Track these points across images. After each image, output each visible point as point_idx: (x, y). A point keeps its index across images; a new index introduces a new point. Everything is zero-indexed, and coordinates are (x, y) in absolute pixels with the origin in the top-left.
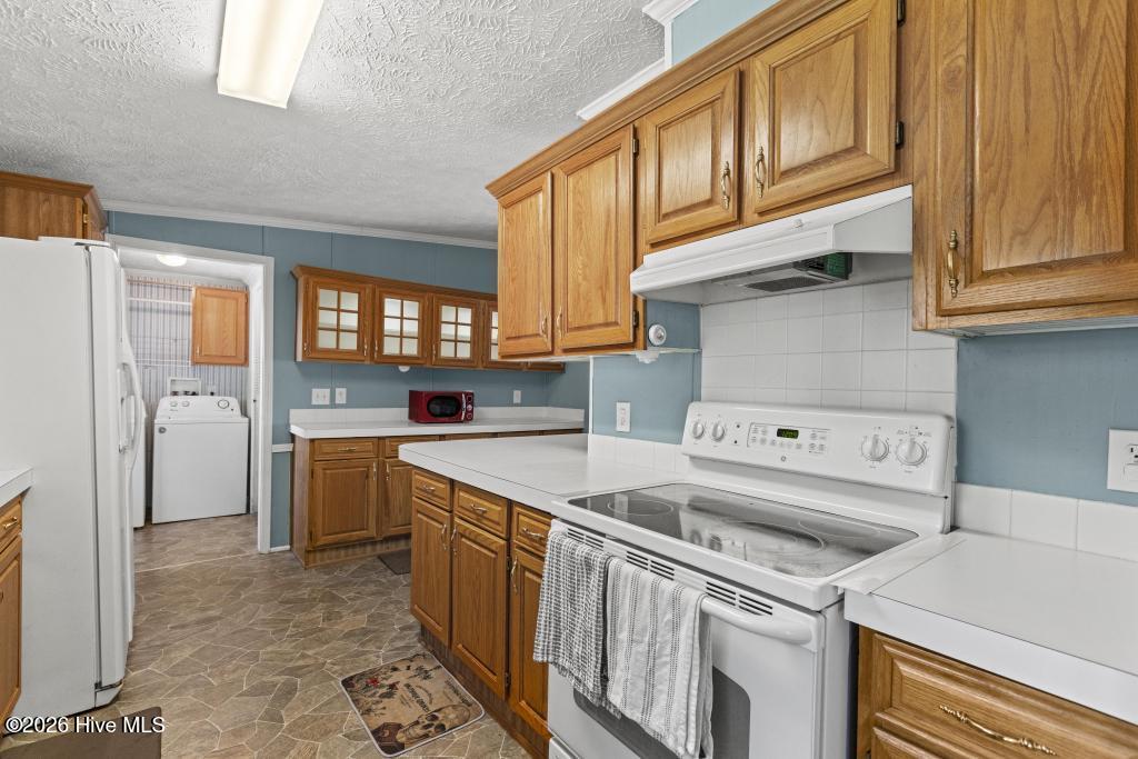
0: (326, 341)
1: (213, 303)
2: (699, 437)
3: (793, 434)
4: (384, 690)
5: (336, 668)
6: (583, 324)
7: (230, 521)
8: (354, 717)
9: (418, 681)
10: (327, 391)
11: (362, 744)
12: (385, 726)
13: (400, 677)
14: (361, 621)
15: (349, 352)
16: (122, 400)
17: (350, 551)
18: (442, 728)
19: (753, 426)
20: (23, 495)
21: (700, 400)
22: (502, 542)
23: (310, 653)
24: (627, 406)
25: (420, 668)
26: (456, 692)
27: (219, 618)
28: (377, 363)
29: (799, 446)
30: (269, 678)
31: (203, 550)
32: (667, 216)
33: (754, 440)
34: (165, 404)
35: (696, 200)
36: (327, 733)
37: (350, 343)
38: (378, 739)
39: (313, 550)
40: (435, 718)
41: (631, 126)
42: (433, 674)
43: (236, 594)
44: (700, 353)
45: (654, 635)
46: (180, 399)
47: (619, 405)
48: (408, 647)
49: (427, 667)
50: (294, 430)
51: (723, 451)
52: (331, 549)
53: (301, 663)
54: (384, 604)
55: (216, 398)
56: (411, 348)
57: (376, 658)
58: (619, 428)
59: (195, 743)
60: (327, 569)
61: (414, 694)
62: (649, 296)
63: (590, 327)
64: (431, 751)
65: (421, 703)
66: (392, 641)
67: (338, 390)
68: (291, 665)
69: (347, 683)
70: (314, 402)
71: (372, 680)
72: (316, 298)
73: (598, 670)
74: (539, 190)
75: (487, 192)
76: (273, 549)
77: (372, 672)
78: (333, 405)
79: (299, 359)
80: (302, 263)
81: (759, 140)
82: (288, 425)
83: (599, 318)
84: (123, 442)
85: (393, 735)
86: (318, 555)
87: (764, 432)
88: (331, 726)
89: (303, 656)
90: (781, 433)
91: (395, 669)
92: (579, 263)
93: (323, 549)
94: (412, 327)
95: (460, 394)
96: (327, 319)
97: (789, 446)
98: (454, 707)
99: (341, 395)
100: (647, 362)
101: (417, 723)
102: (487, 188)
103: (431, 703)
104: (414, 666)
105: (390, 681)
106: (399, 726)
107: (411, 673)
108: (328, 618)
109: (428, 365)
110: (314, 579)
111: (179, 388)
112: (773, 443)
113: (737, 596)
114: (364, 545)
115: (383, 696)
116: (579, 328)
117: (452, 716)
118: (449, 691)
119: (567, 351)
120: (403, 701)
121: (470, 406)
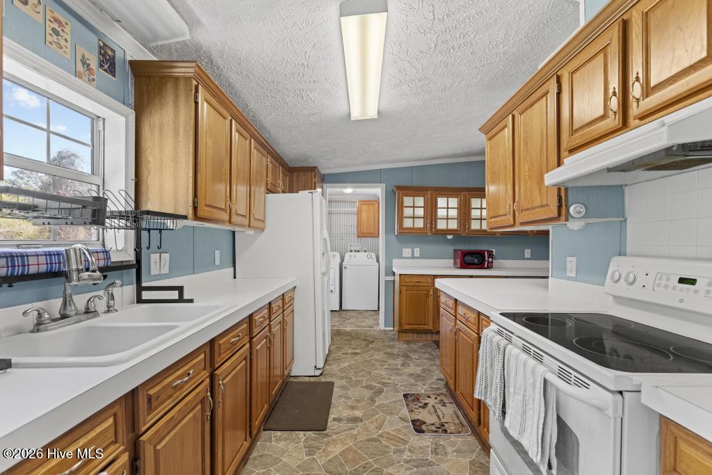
0: (408, 223)
1: (365, 207)
2: (617, 281)
3: (692, 282)
4: (422, 405)
5: (402, 388)
6: (529, 207)
7: (371, 313)
8: (405, 411)
9: (439, 406)
10: (410, 250)
11: (406, 424)
12: (418, 420)
13: (431, 401)
14: (418, 370)
15: (420, 229)
16: (323, 254)
17: (419, 335)
18: (445, 431)
19: (659, 275)
20: (295, 288)
21: (625, 255)
22: (476, 335)
23: (392, 378)
24: (574, 259)
25: (442, 401)
26: (458, 417)
27: (360, 354)
28: (434, 234)
29: (696, 292)
30: (374, 384)
31: (359, 324)
32: (577, 130)
33: (659, 285)
34: (347, 255)
35: (594, 117)
36: (392, 413)
37: (420, 224)
38: (413, 424)
39: (401, 331)
40: (443, 425)
41: (555, 76)
42: (448, 405)
43: (367, 345)
44: (625, 220)
45: (525, 391)
46: (353, 253)
47: (568, 259)
48: (439, 389)
49: (446, 401)
50: (394, 270)
51: (634, 293)
52: (410, 333)
53: (387, 381)
54: (431, 365)
55: (367, 253)
56: (453, 225)
57: (421, 389)
58: (569, 274)
59: (343, 399)
60: (408, 342)
61: (436, 411)
62: (569, 185)
63: (533, 208)
64: (438, 439)
65: (438, 416)
66: (430, 384)
67: (415, 249)
68: (383, 381)
69: (405, 396)
70: (404, 256)
71: (417, 398)
72: (403, 202)
73: (501, 407)
74: (506, 126)
75: (479, 132)
76: (386, 329)
77: (418, 395)
78: (413, 257)
79: (396, 234)
80: (397, 185)
81: (636, 68)
82: (392, 267)
83: (537, 202)
84: (324, 270)
85: (420, 425)
86: (404, 334)
87: (668, 280)
88: (394, 411)
89: (389, 379)
90: (682, 281)
91: (429, 397)
92: (527, 168)
93: (406, 331)
94: (454, 213)
95: (484, 251)
96: (408, 212)
97: (688, 291)
98: (455, 424)
99: (417, 252)
100: (575, 229)
101: (433, 424)
102: (479, 130)
103: (443, 418)
104: (439, 398)
105: (425, 402)
106: (424, 423)
107: (437, 401)
108: (403, 365)
109: (464, 235)
110: (401, 347)
111: (353, 249)
112: (674, 288)
113: (572, 376)
114: (427, 333)
115: (420, 407)
116: (527, 209)
117: (452, 428)
118: (454, 416)
119: (522, 224)
120: (429, 412)
121: (490, 259)
